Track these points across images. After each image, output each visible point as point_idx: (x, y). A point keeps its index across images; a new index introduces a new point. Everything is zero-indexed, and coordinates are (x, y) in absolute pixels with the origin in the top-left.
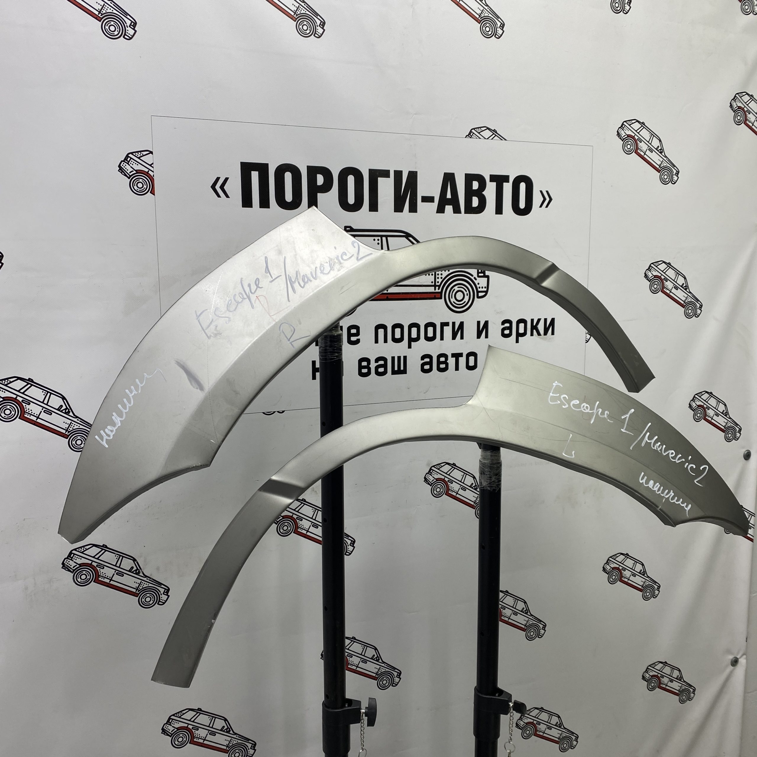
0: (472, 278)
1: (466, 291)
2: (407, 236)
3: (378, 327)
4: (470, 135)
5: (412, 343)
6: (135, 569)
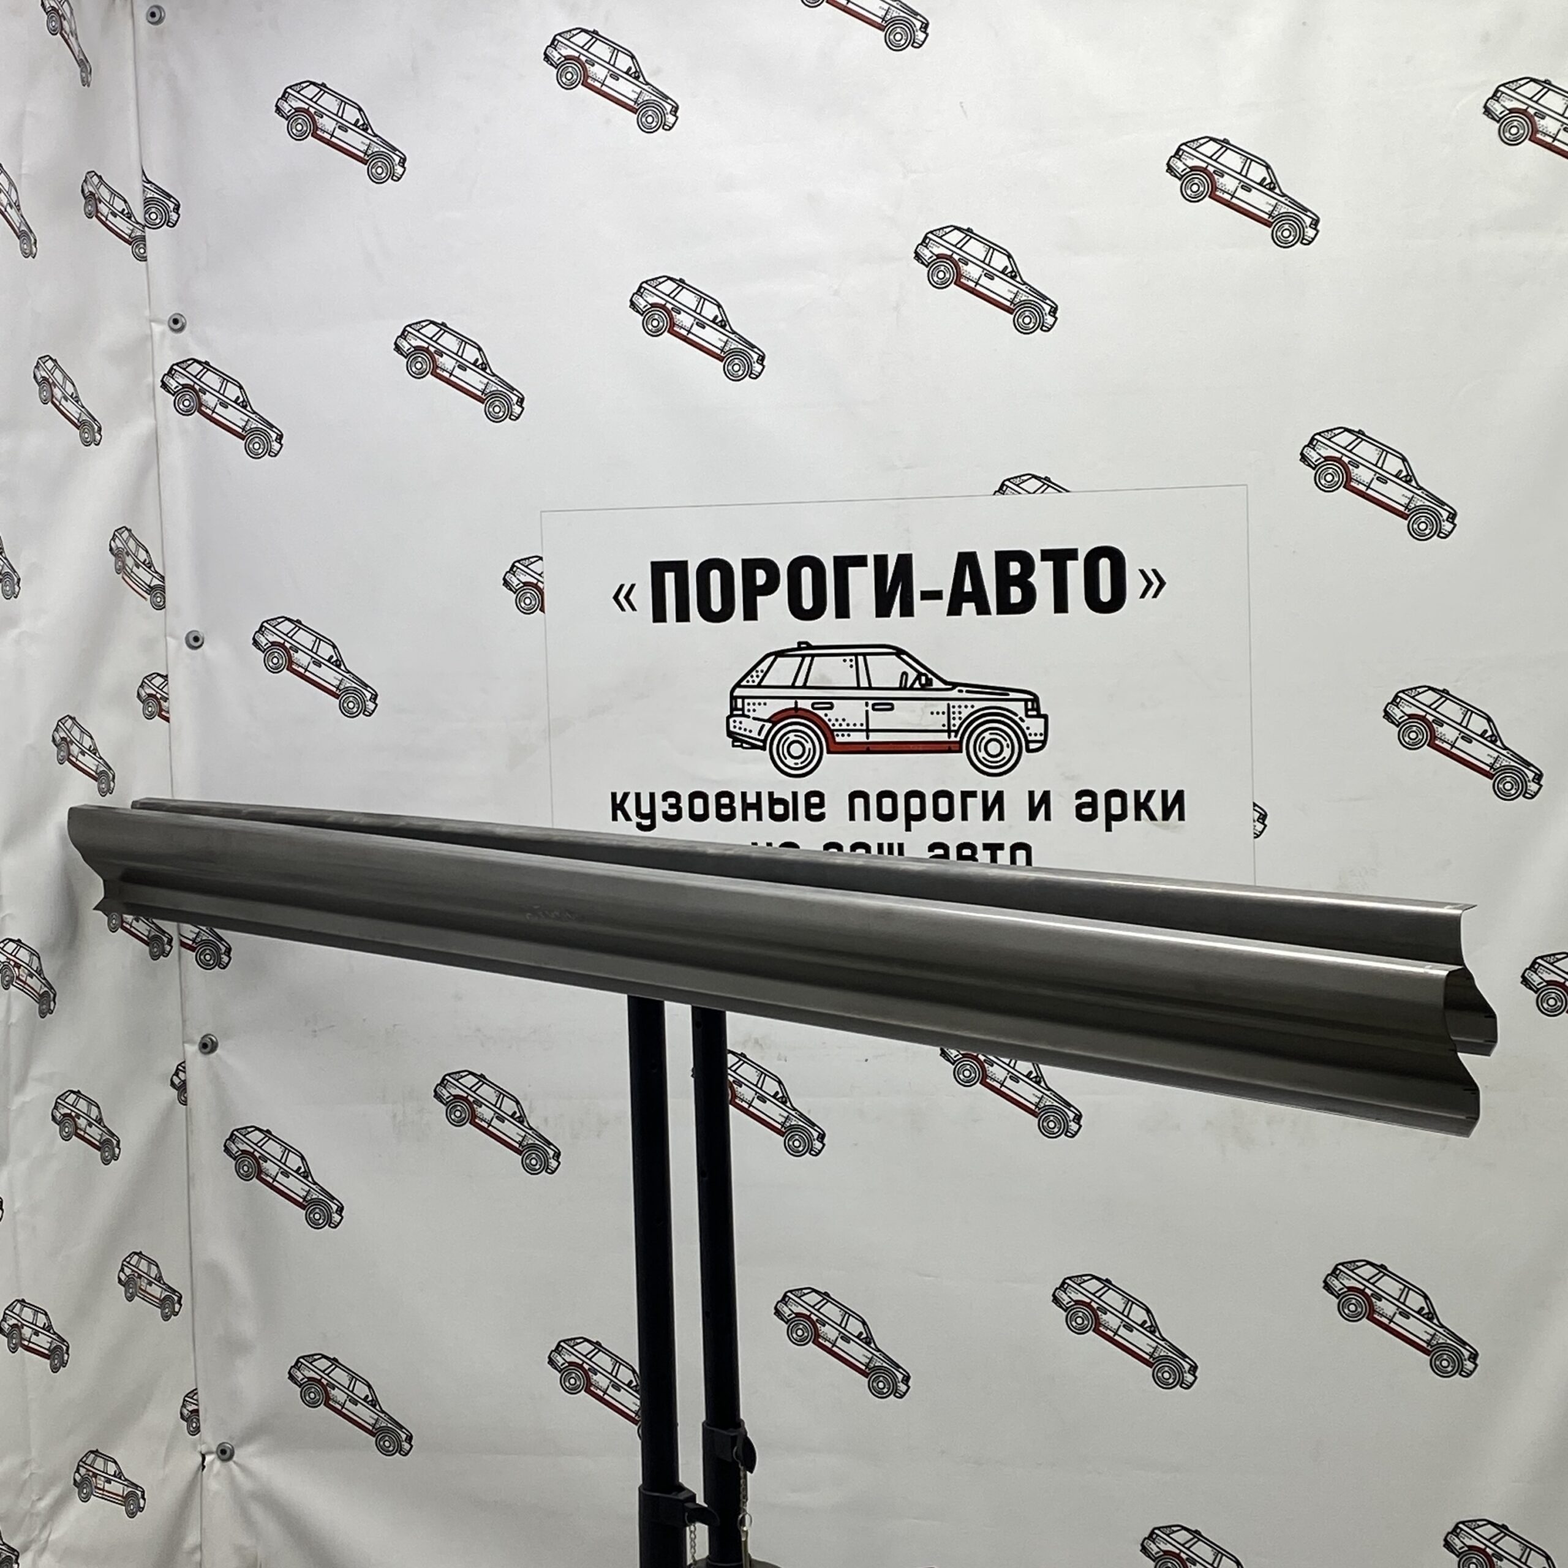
0: (1017, 719)
1: (1006, 740)
2: (899, 652)
3: (853, 796)
4: (1001, 490)
5: (913, 823)
6: (518, 1115)
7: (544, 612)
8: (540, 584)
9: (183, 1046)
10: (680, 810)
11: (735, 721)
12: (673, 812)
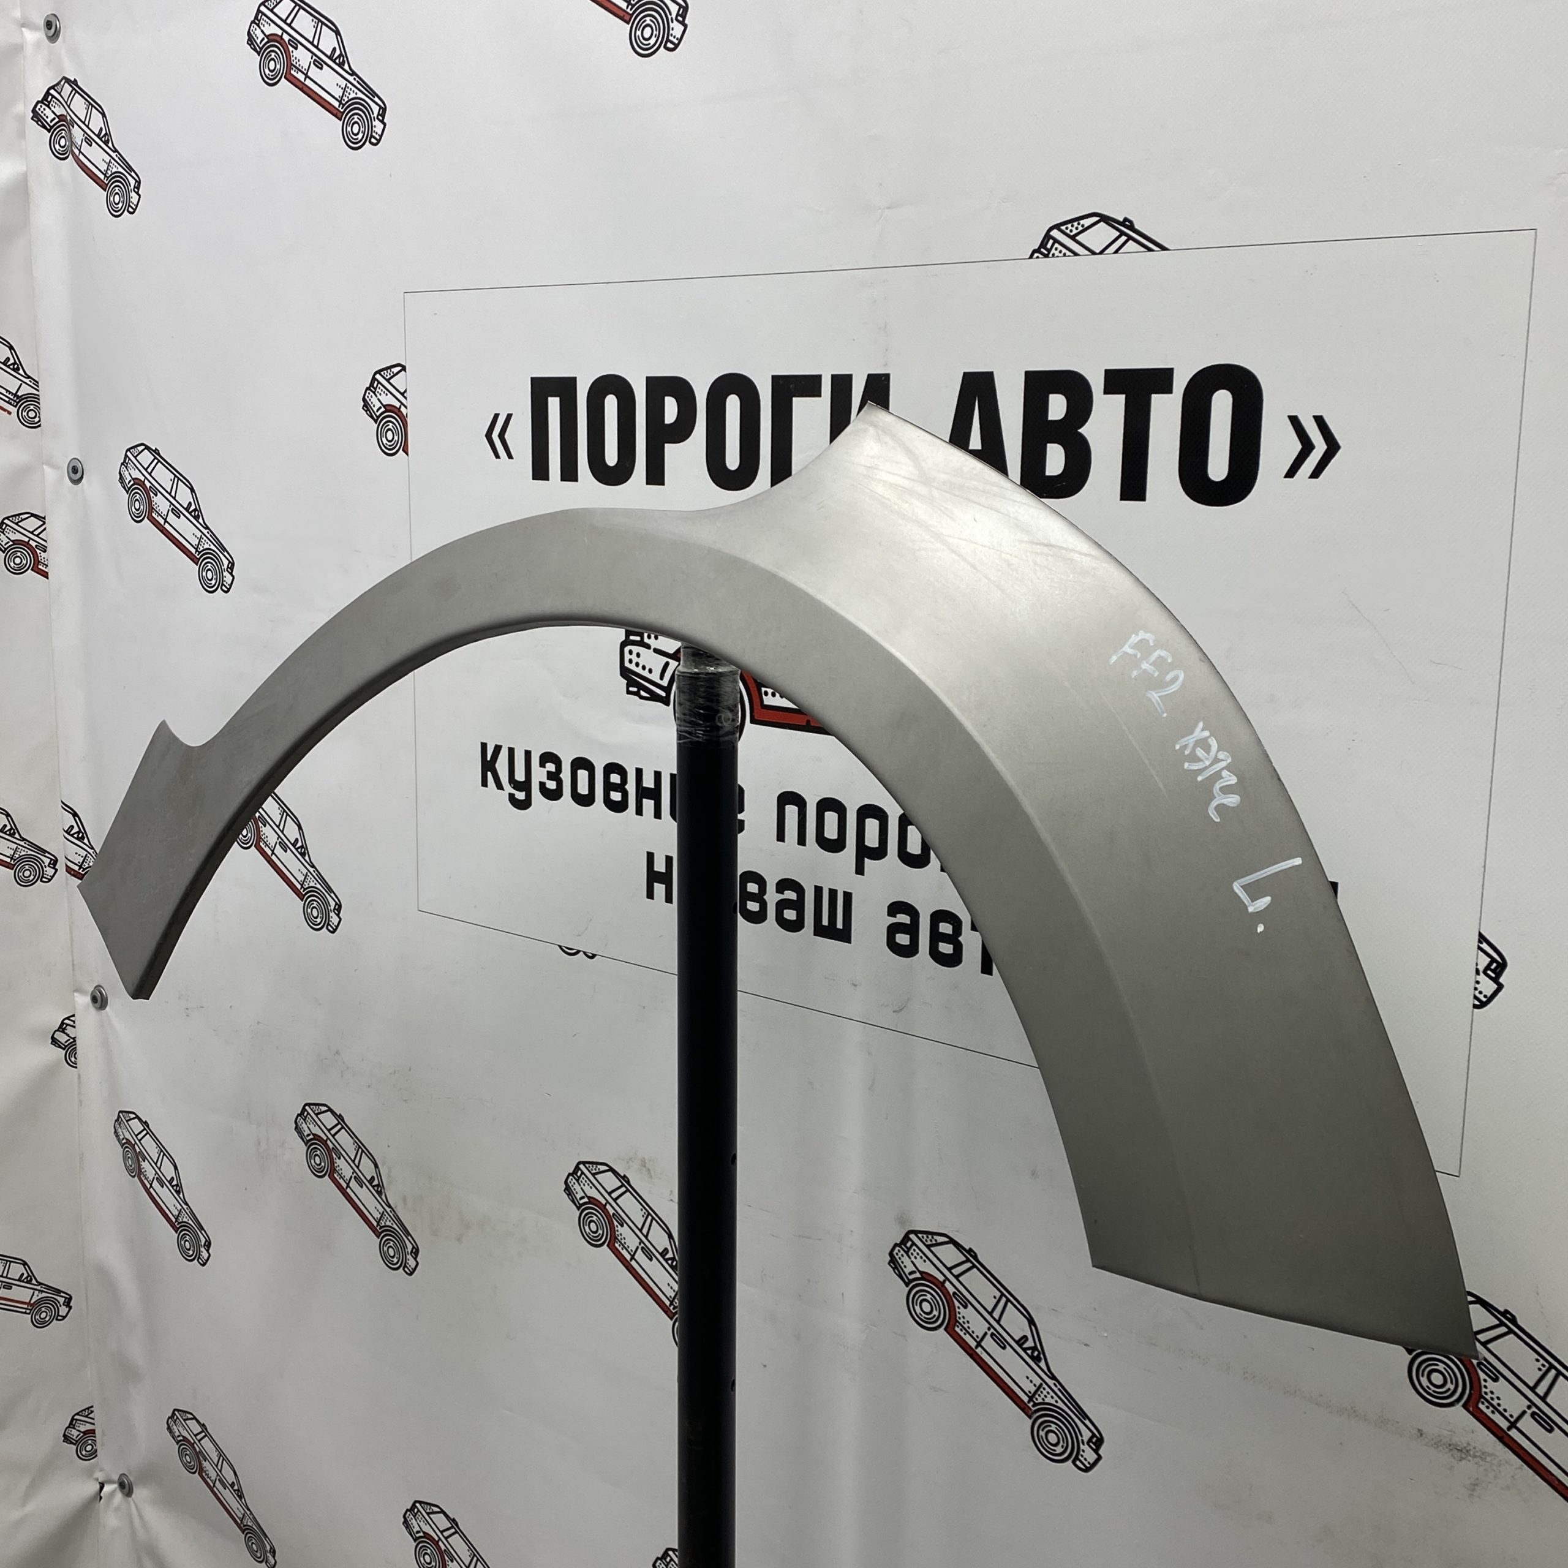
3: (784, 800)
5: (867, 862)
6: (376, 1182)
7: (407, 454)
8: (403, 409)
9: (74, 995)
10: (560, 783)
11: (631, 652)
12: (552, 785)
